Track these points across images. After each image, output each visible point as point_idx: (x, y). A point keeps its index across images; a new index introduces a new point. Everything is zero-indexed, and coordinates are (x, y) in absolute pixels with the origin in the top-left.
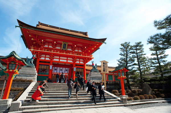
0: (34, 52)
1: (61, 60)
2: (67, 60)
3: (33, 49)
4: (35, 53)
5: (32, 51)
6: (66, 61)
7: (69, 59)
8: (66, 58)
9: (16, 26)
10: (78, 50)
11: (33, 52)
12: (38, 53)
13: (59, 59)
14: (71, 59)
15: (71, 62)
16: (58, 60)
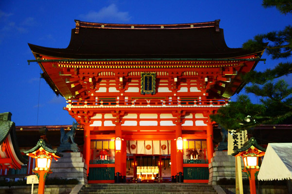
0: (75, 113)
1: (142, 123)
2: (159, 120)
3: (72, 104)
4: (78, 112)
5: (70, 109)
6: (155, 123)
7: (162, 116)
8: (155, 116)
9: (29, 61)
10: (189, 87)
11: (73, 112)
12: (84, 112)
13: (138, 120)
14: (170, 116)
15: (170, 123)
16: (134, 123)
